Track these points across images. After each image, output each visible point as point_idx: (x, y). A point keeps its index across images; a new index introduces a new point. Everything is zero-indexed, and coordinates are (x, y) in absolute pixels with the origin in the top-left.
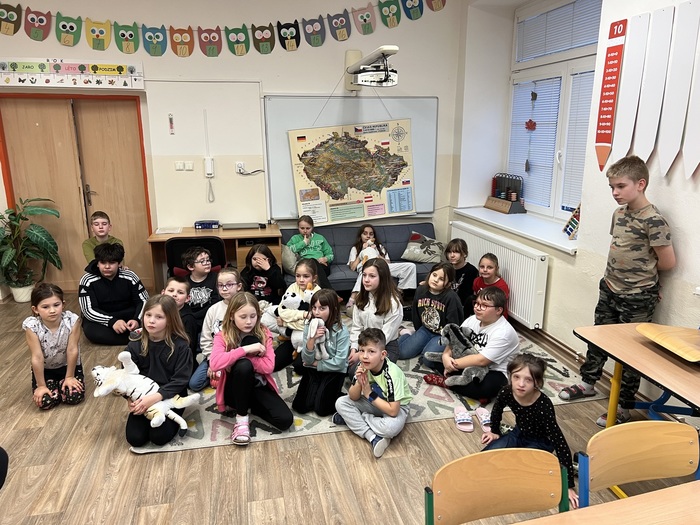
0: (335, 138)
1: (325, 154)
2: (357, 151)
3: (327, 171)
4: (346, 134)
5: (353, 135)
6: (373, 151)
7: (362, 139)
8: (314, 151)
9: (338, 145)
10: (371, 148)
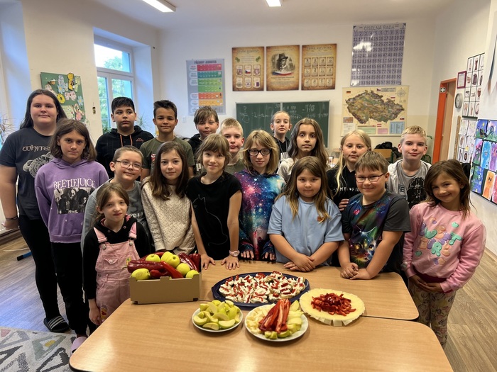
0: (366, 93)
1: (360, 101)
2: (377, 100)
3: (360, 109)
4: (372, 92)
5: (375, 92)
6: (385, 101)
7: (380, 94)
8: (354, 99)
9: (367, 97)
10: (384, 99)
